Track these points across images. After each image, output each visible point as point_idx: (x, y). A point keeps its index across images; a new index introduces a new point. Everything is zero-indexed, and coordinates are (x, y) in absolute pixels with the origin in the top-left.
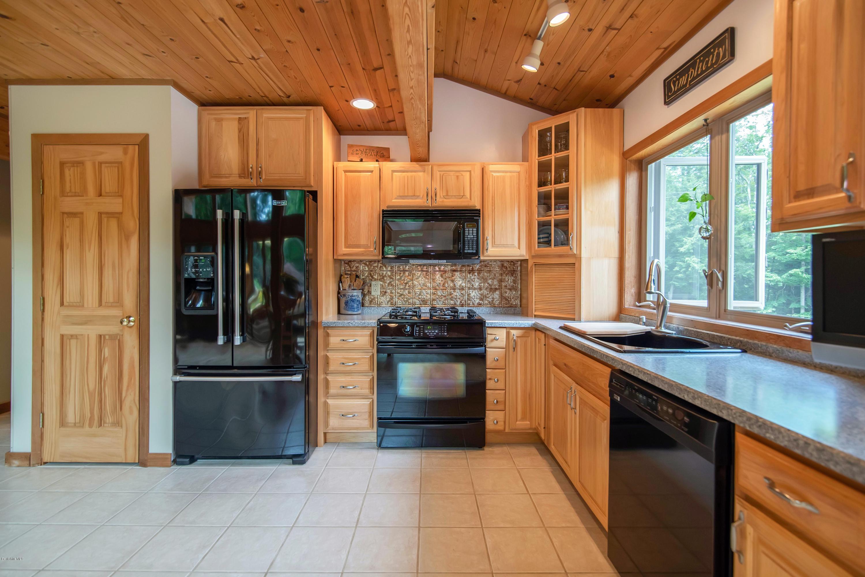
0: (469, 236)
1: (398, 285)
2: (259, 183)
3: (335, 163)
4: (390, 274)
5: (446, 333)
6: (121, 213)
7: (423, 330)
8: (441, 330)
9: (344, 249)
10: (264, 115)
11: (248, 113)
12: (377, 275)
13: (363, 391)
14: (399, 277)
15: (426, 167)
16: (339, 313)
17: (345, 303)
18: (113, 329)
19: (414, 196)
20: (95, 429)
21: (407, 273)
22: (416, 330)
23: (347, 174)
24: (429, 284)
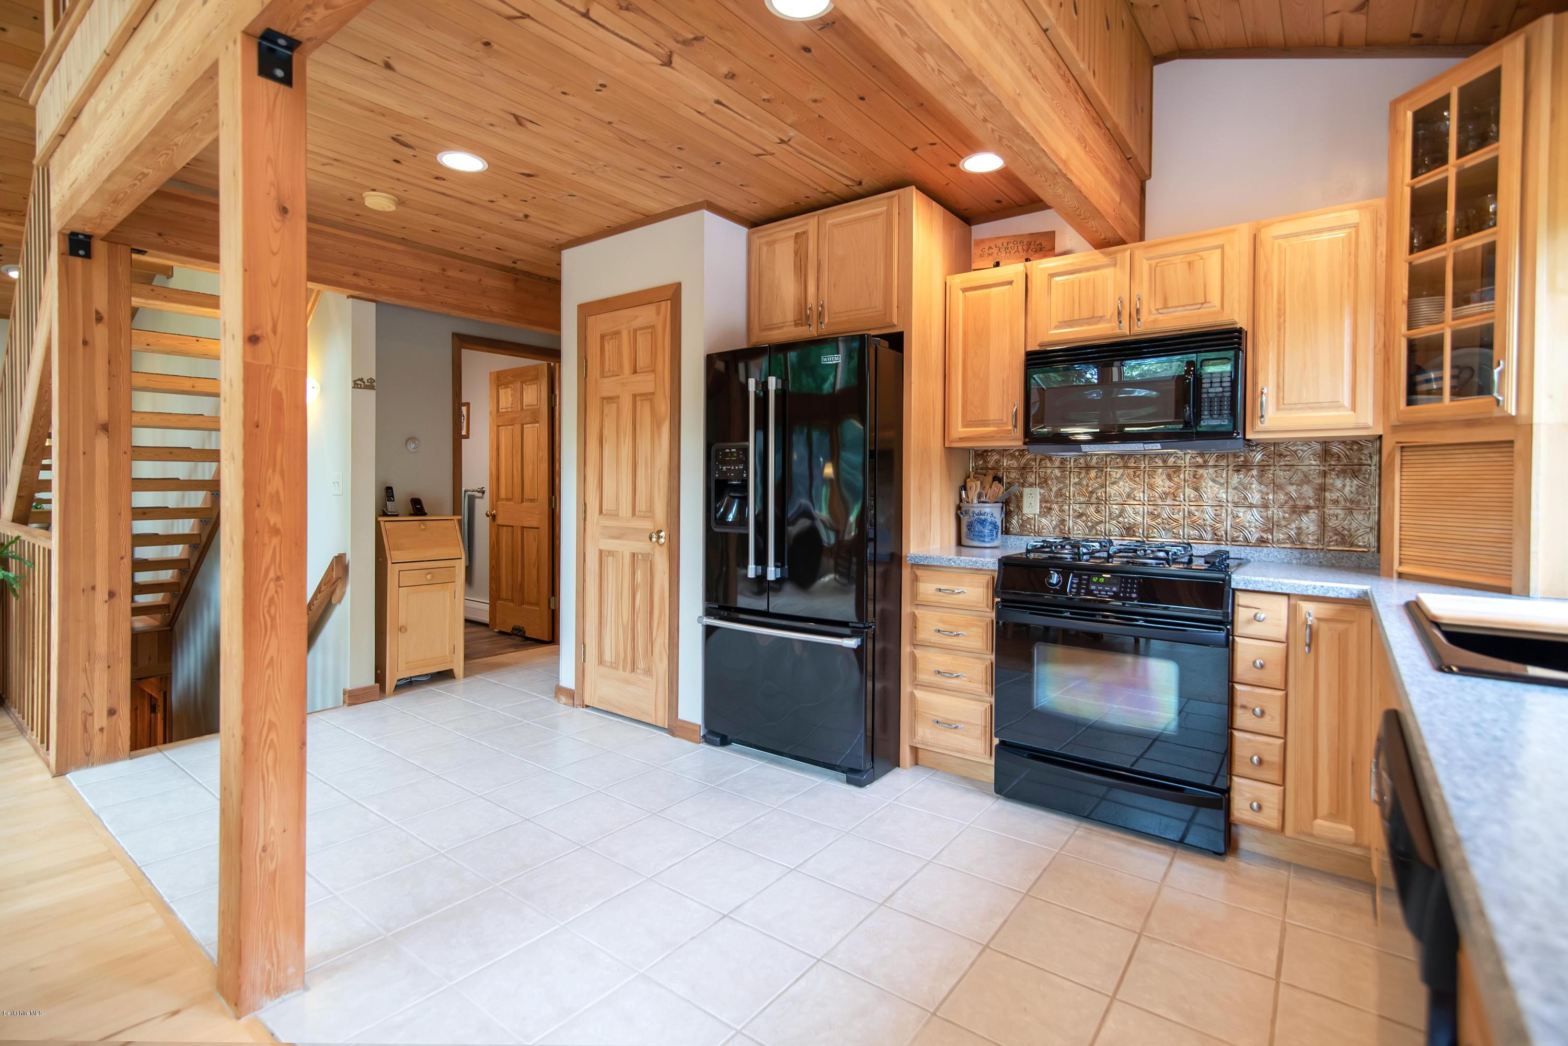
0: (1211, 390)
1: (1074, 496)
2: (820, 330)
3: (948, 278)
4: (1059, 474)
5: (1134, 593)
6: (653, 394)
7: (1088, 585)
8: (1126, 587)
9: (961, 429)
10: (829, 222)
11: (807, 224)
12: (1033, 476)
13: (972, 685)
14: (1077, 480)
15: (1119, 256)
16: (959, 543)
17: (968, 526)
18: (642, 546)
19: (1094, 319)
20: (627, 674)
21: (1093, 473)
22: (1072, 583)
23: (967, 294)
24: (1141, 495)
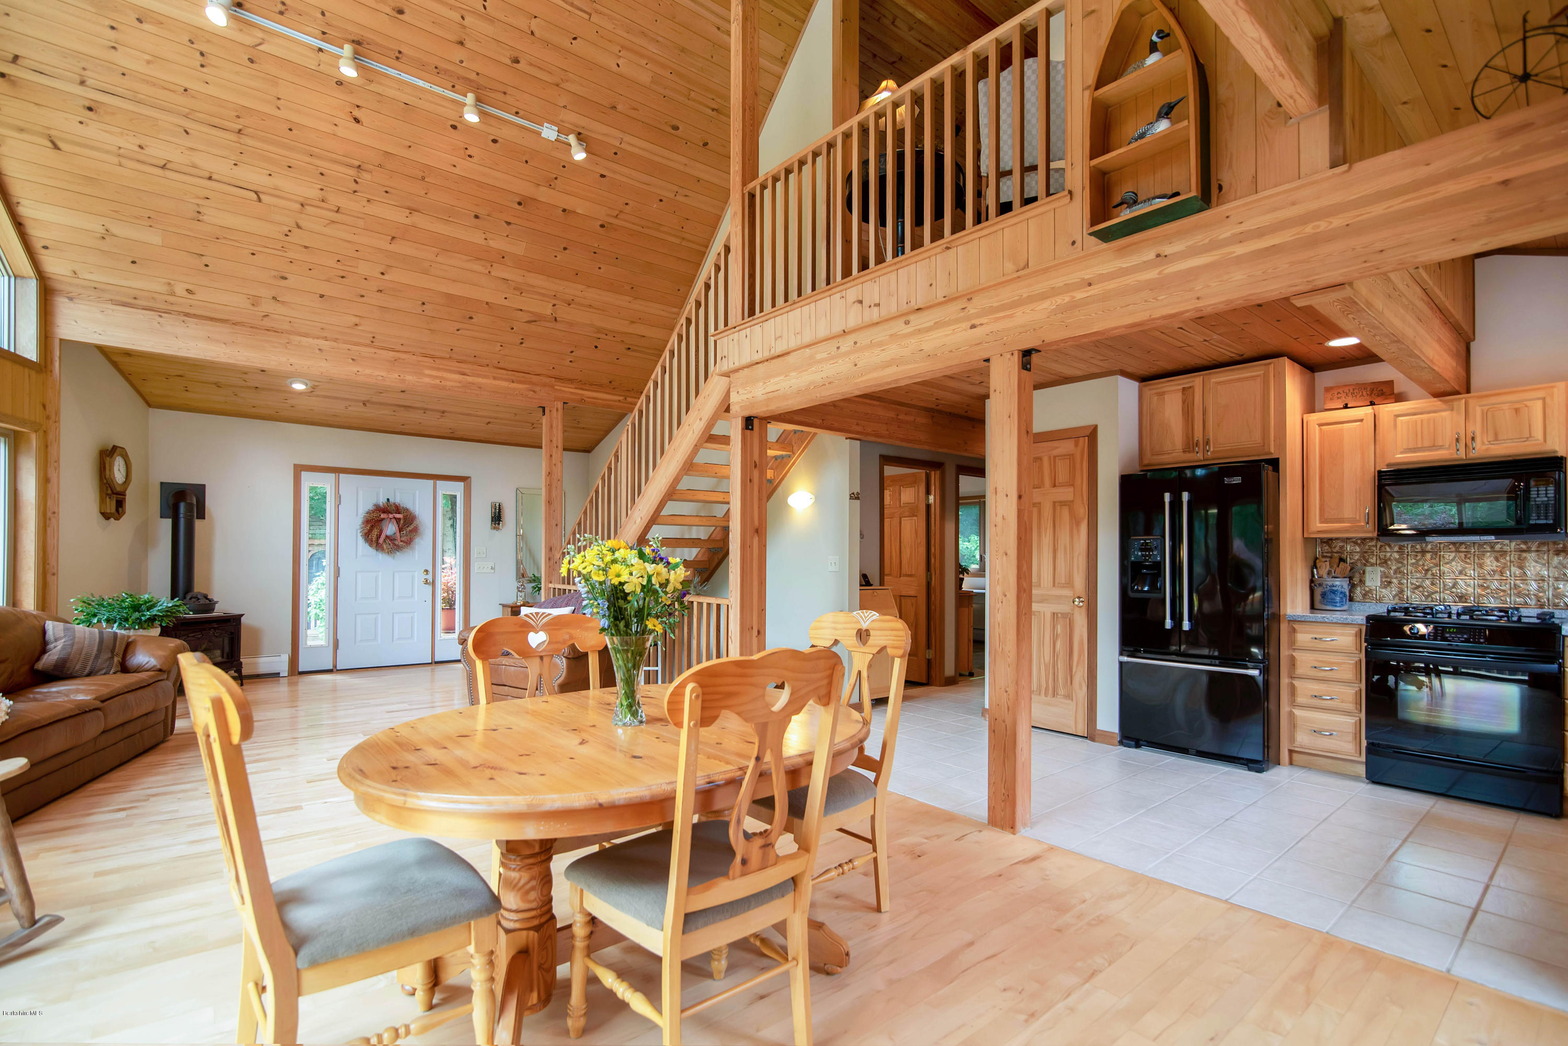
0: (1537, 499)
1: (1411, 573)
2: (1206, 456)
3: (1305, 416)
4: (1397, 557)
6: (1073, 501)
7: (1443, 634)
8: (1475, 635)
9: (1319, 525)
10: (1213, 380)
11: (1194, 381)
12: (1375, 558)
13: (1344, 705)
14: (1414, 561)
15: (1456, 403)
16: (1313, 607)
17: (1321, 595)
18: (1064, 608)
19: (1434, 447)
20: (1049, 698)
21: (1428, 556)
23: (1322, 427)
24: (1472, 572)
